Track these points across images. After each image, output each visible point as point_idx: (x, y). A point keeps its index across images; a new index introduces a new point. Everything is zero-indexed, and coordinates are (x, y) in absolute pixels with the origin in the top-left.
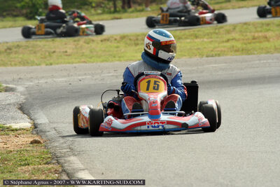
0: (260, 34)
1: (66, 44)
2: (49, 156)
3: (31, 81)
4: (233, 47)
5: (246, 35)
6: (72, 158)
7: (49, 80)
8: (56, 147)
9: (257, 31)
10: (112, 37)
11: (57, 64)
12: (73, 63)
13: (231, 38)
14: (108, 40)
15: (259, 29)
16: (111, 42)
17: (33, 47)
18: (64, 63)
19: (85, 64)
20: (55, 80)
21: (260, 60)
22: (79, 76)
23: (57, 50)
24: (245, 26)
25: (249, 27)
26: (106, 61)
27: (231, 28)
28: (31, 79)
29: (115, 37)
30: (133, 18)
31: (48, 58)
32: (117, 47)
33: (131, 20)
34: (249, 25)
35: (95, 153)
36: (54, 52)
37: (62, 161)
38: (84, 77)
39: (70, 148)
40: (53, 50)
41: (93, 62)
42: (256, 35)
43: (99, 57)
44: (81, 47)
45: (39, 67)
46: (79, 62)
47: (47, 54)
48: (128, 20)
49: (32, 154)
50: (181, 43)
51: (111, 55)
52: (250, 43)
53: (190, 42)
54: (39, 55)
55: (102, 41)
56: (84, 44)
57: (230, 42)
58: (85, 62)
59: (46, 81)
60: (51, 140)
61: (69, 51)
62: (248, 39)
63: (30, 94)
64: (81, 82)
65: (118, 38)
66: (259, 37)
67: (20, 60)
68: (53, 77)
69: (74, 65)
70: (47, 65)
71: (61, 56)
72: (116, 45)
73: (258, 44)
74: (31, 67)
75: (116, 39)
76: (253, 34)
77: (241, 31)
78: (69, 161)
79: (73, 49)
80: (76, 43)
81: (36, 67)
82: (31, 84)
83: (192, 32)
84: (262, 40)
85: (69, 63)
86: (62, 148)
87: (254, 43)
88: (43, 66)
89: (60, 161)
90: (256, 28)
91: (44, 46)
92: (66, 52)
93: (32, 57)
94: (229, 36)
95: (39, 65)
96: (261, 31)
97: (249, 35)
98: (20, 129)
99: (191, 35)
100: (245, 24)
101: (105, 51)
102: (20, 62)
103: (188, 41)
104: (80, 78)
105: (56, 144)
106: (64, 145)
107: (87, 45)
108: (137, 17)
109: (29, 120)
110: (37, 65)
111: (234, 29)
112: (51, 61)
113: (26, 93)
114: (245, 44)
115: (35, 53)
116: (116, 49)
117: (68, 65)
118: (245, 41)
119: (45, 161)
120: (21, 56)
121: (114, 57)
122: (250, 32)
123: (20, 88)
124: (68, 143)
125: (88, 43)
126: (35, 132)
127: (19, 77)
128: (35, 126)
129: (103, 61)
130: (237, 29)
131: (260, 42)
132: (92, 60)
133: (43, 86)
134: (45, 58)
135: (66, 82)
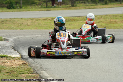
0: (113, 20)
1: (27, 21)
2: (32, 70)
3: (15, 36)
4: (101, 25)
5: (107, 20)
6: (43, 72)
7: (23, 36)
8: (34, 66)
9: (111, 19)
10: (48, 18)
11: (25, 29)
12: (32, 29)
13: (100, 21)
14: (46, 20)
15: (112, 18)
16: (47, 20)
17: (13, 21)
18: (28, 29)
19: (38, 30)
20: (25, 36)
21: (115, 31)
22: (36, 35)
23: (24, 23)
24: (106, 16)
25: (108, 17)
26: (46, 29)
27: (100, 17)
28: (14, 35)
29: (49, 18)
30: (56, 10)
31: (20, 26)
32: (50, 23)
33: (55, 11)
34: (108, 16)
35: (53, 70)
36: (22, 24)
37: (39, 73)
38: (38, 36)
39: (41, 67)
40: (22, 23)
41: (41, 29)
42: (111, 20)
43: (43, 27)
44: (34, 22)
45: (17, 30)
46: (34, 29)
47: (19, 25)
48: (54, 11)
49: (24, 69)
50: (78, 22)
51: (48, 26)
52: (109, 24)
53: (82, 22)
54: (16, 25)
55: (43, 20)
56: (35, 21)
57: (100, 23)
58: (37, 29)
59: (21, 37)
60: (31, 63)
61: (29, 24)
62: (108, 22)
63: (15, 42)
64: (37, 38)
65: (50, 19)
66: (112, 22)
67: (7, 27)
68: (24, 35)
69: (33, 30)
70: (20, 29)
71: (25, 26)
72: (49, 22)
73: (112, 25)
74: (13, 30)
75: (49, 19)
76: (110, 20)
77: (104, 19)
78: (42, 73)
79: (31, 23)
80: (32, 20)
81: (15, 30)
82: (15, 37)
83: (83, 18)
84: (114, 23)
85: (30, 29)
86: (37, 67)
87: (111, 24)
88: (19, 30)
89: (38, 73)
90: (111, 17)
91: (18, 21)
92: (28, 24)
93: (12, 26)
94: (99, 20)
95: (17, 29)
96: (113, 19)
97: (108, 20)
98: (15, 58)
99: (82, 19)
100: (106, 15)
101: (45, 24)
102: (8, 28)
103: (82, 21)
104: (36, 36)
105: (34, 65)
106: (38, 66)
107: (36, 21)
108: (58, 10)
109: (19, 54)
110: (16, 29)
111: (101, 17)
112: (22, 28)
113: (14, 41)
114: (107, 24)
115: (14, 24)
116: (50, 24)
117: (30, 30)
118: (107, 23)
119: (31, 73)
120: (8, 25)
121: (49, 27)
122: (109, 19)
123: (11, 39)
124: (39, 65)
125: (37, 21)
126: (22, 59)
127: (9, 34)
128: (22, 57)
129: (45, 29)
130: (103, 17)
131: (113, 24)
132: (40, 28)
133: (21, 39)
134: (18, 26)
135: (30, 37)
